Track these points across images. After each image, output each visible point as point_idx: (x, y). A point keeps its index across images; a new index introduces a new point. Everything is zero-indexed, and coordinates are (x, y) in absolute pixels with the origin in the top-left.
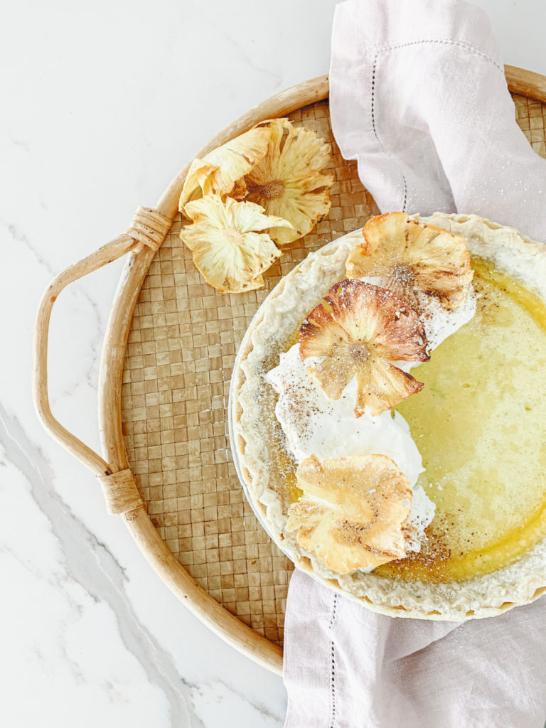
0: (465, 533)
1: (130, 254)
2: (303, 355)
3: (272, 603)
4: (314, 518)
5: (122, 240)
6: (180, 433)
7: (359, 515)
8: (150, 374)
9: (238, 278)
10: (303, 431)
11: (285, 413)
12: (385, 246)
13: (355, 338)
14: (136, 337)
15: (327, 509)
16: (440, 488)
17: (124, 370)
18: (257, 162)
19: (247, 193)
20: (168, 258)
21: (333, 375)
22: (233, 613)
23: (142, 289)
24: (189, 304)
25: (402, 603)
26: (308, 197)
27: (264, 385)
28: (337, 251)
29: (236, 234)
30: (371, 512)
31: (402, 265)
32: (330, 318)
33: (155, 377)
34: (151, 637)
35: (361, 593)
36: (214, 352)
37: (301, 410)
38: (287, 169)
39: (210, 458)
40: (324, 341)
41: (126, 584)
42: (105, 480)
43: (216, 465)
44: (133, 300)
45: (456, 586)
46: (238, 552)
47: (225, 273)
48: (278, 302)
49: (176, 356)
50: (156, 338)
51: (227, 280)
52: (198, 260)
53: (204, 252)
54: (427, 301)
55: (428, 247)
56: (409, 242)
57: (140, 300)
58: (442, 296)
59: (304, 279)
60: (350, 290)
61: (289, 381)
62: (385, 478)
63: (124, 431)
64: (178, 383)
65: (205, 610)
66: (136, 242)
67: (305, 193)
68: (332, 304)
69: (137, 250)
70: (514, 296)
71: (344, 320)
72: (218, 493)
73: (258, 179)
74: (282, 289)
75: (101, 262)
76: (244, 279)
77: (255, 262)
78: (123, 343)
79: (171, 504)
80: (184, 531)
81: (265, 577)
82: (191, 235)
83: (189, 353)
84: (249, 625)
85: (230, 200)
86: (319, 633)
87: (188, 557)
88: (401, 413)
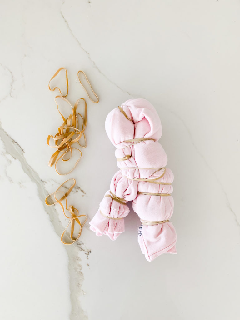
41: (23, 153)
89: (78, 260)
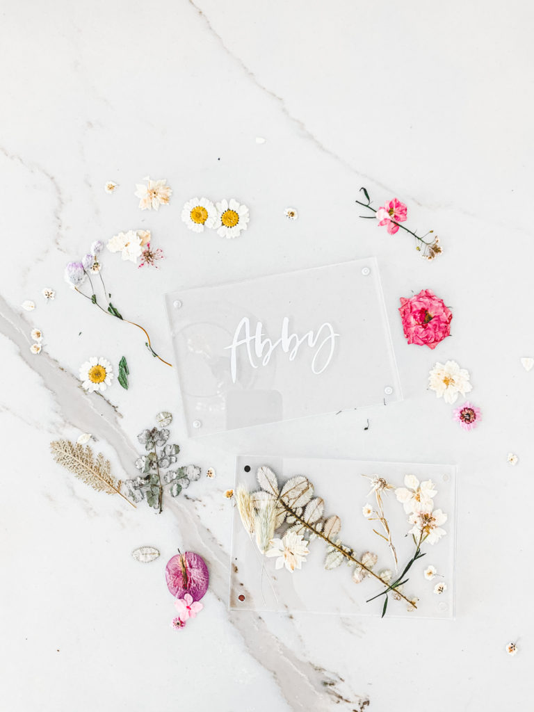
41: (120, 420)
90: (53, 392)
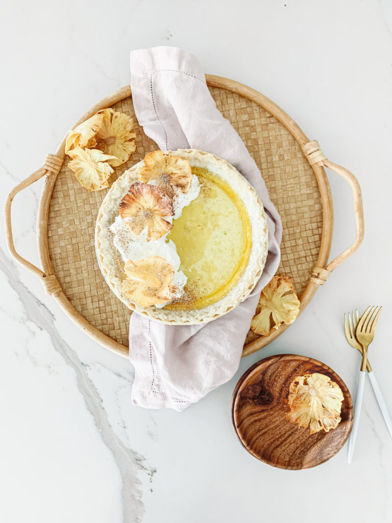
0: (202, 289)
1: (45, 176)
2: (123, 217)
3: (125, 330)
4: (134, 286)
5: (41, 170)
6: (77, 258)
7: (154, 284)
8: (60, 231)
9: (97, 184)
10: (126, 249)
11: (117, 242)
12: (157, 165)
13: (146, 208)
14: (52, 215)
15: (140, 282)
16: (190, 271)
17: (48, 231)
18: (97, 131)
19: (96, 144)
20: (64, 176)
21: (137, 225)
22: (108, 336)
23: (53, 192)
24: (75, 197)
25: (174, 319)
26: (127, 143)
27: (110, 232)
28: (137, 169)
29: (93, 163)
30: (160, 283)
31: (165, 174)
32: (133, 200)
33: (62, 233)
34: (67, 344)
35: (156, 316)
36: (89, 219)
37: (124, 242)
38: (116, 131)
39: (92, 268)
40: (133, 209)
41: (55, 322)
42: (43, 279)
43: (95, 271)
44: (49, 198)
45: (197, 311)
46: (108, 309)
47: (91, 181)
48: (112, 194)
49: (72, 222)
50: (62, 215)
51: (92, 185)
52: (78, 176)
53: (80, 172)
54: (176, 189)
55: (175, 165)
56: (167, 163)
57: (52, 197)
58: (182, 186)
59: (123, 182)
60: (139, 187)
61: (118, 229)
62: (164, 268)
63: (51, 258)
64: (74, 234)
65: (93, 334)
66: (47, 171)
67: (126, 141)
68: (133, 193)
69: (48, 174)
70: (218, 184)
71: (139, 200)
72: (97, 284)
73: (103, 136)
74: (114, 188)
75: (32, 181)
76: (100, 183)
77: (103, 175)
78: (46, 218)
79: (75, 290)
80: (83, 301)
81: (121, 319)
82: (73, 165)
83: (78, 220)
84: (116, 340)
85: (87, 149)
86: (144, 339)
87: (85, 313)
88: (172, 240)
89: (136, 483)
90: (23, 303)
